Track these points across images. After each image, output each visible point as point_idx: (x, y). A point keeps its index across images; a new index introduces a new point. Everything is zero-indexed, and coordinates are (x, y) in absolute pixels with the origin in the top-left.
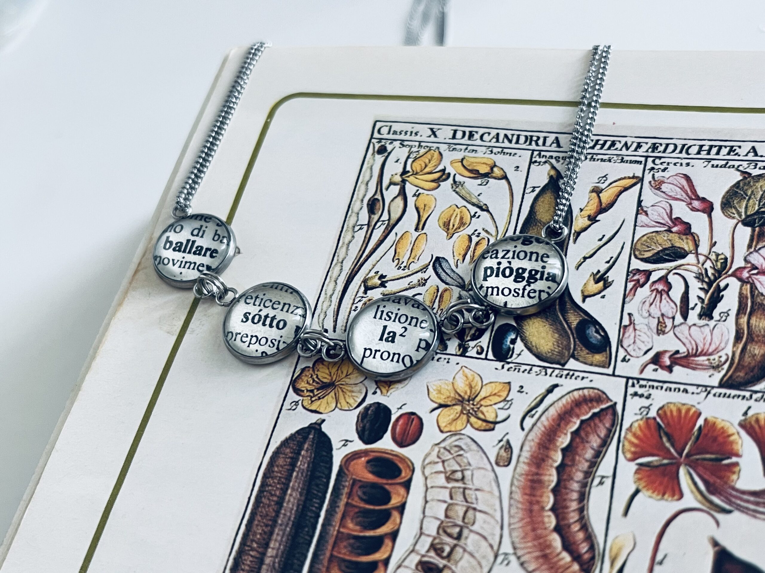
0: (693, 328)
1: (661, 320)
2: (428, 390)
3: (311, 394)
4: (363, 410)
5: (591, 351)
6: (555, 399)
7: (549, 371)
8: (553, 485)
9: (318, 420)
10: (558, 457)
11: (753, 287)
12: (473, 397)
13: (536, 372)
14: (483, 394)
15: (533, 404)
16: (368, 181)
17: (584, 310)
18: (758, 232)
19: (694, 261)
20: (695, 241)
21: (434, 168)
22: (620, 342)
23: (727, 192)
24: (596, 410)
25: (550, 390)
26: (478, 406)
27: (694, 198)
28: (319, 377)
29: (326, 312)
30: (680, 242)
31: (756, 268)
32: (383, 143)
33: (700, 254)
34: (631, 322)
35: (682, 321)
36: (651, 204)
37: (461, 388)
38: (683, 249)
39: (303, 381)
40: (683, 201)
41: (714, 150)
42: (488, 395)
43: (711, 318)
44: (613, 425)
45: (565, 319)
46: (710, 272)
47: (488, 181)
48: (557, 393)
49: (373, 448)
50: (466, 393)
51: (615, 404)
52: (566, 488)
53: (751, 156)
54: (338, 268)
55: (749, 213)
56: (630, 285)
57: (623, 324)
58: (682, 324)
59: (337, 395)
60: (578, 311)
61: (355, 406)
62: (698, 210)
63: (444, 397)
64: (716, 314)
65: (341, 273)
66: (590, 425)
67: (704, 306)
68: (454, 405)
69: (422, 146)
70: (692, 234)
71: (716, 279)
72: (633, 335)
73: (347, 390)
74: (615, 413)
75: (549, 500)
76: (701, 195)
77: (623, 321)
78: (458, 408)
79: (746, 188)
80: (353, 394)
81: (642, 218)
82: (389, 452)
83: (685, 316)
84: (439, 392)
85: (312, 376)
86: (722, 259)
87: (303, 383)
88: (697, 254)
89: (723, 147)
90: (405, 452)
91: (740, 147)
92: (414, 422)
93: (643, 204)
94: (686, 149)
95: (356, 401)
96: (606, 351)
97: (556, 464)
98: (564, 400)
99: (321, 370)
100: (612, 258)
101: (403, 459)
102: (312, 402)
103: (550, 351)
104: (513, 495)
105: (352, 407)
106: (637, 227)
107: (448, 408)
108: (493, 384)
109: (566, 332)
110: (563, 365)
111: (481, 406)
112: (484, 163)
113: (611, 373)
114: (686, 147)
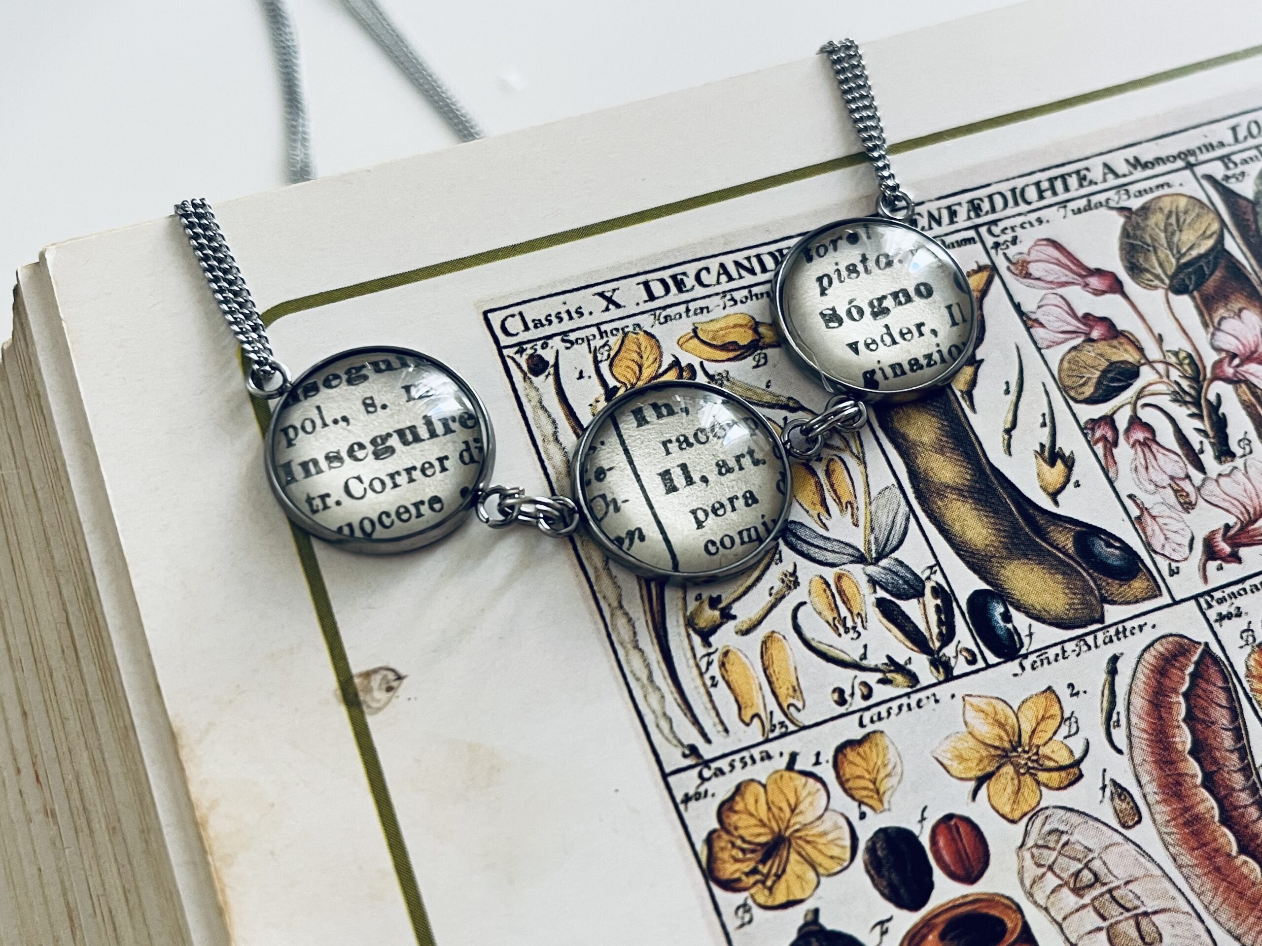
0: (1222, 480)
1: (1176, 487)
2: (942, 764)
3: (758, 877)
4: (867, 857)
5: (1122, 580)
6: (1129, 681)
7: (1090, 639)
8: (1216, 812)
9: (806, 915)
10: (1193, 767)
11: (1252, 387)
12: (1016, 738)
13: (1074, 651)
14: (1027, 728)
15: (1105, 705)
16: (555, 434)
17: (1066, 517)
18: (1201, 299)
19: (1154, 377)
20: (1132, 342)
21: (657, 365)
22: (1148, 546)
23: (1122, 249)
24: (1191, 668)
25: (1112, 672)
26: (1035, 750)
27: (1084, 273)
28: (748, 838)
29: (665, 714)
30: (1115, 353)
31: (1234, 356)
32: (530, 352)
33: (1153, 362)
34: (1143, 509)
35: (1202, 476)
36: (1035, 306)
37: (988, 735)
38: (1125, 362)
39: (724, 862)
40: (1073, 283)
41: (1059, 185)
42: (1034, 725)
43: (1233, 455)
44: (1226, 680)
45: (1051, 545)
46: (1185, 384)
47: (765, 354)
48: (1125, 668)
49: (933, 910)
50: (1001, 739)
51: (1207, 644)
52: (1236, 808)
53: (1112, 181)
54: (621, 622)
55: (1170, 273)
56: (1099, 448)
57: (1133, 517)
58: (1204, 480)
59: (804, 853)
60: (1060, 523)
61: (847, 855)
62: (1103, 292)
63: (975, 764)
64: (1234, 446)
65: (634, 627)
66: (1199, 697)
67: (1212, 440)
68: (998, 768)
69: (606, 332)
70: (1122, 334)
71: (1199, 392)
72: (1156, 528)
73: (812, 835)
74: (1216, 660)
75: (1229, 840)
76: (1092, 265)
77: (1130, 510)
78: (1008, 769)
79: (1138, 233)
80: (830, 837)
81: (1038, 332)
82: (961, 901)
83: (1201, 468)
84: (961, 758)
85: (733, 845)
86: (1185, 358)
87: (727, 866)
88: (1150, 363)
89: (1067, 177)
90: (982, 887)
91: (1087, 169)
92: (961, 830)
93: (1024, 308)
94: (1018, 196)
95: (843, 847)
96: (1139, 570)
97: (1199, 780)
98: (1140, 675)
99: (740, 824)
100: (1044, 415)
101: (991, 900)
102: (770, 889)
103: (1067, 607)
104: (1180, 862)
105: (844, 860)
106: (1043, 351)
107: (993, 779)
108: (1029, 703)
109: (1068, 565)
110: (1101, 620)
111: (1038, 747)
112: (735, 326)
113: (1170, 601)
114: (1018, 192)
